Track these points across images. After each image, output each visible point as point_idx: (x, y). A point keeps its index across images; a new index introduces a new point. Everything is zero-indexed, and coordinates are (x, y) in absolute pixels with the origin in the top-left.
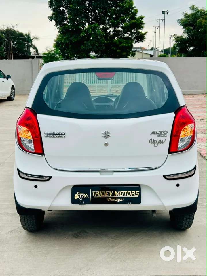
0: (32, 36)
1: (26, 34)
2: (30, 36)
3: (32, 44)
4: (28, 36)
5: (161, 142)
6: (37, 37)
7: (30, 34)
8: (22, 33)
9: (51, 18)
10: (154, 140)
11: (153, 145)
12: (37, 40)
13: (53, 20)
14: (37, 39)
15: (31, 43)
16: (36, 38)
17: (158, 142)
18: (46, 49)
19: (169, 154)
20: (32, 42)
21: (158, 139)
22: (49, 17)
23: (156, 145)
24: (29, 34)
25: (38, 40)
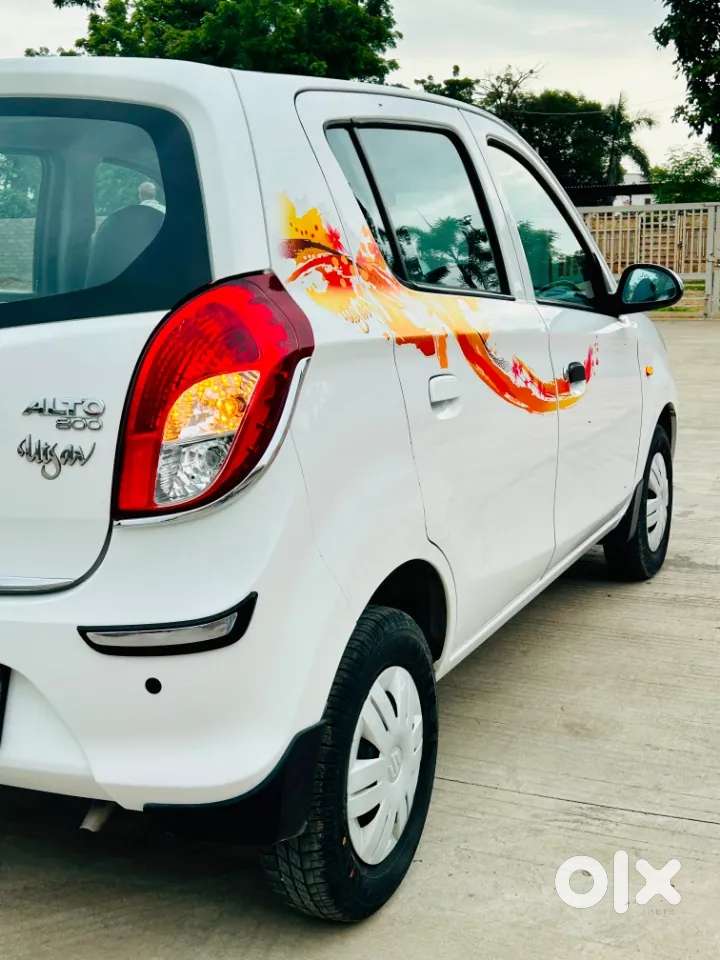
0: (630, 114)
1: (611, 107)
2: (624, 113)
3: (630, 143)
4: (617, 113)
5: (72, 456)
6: (652, 118)
7: (625, 106)
8: (597, 102)
9: (662, 36)
10: (43, 446)
11: (36, 467)
12: (650, 128)
13: (672, 42)
14: (650, 123)
15: (628, 138)
16: (645, 119)
17: (59, 456)
18: (669, 157)
19: (115, 523)
20: (630, 135)
21: (63, 441)
22: (656, 30)
23: (51, 469)
24: (620, 107)
25: (653, 126)
